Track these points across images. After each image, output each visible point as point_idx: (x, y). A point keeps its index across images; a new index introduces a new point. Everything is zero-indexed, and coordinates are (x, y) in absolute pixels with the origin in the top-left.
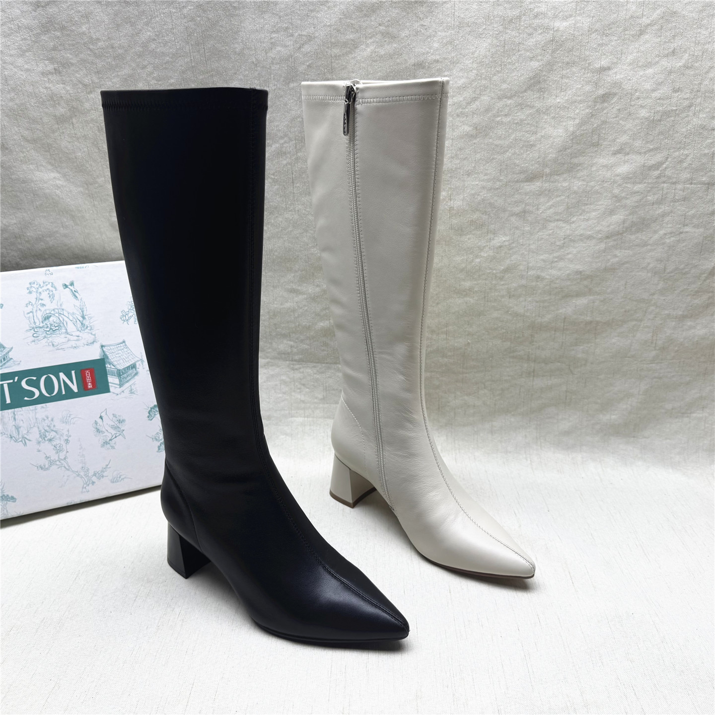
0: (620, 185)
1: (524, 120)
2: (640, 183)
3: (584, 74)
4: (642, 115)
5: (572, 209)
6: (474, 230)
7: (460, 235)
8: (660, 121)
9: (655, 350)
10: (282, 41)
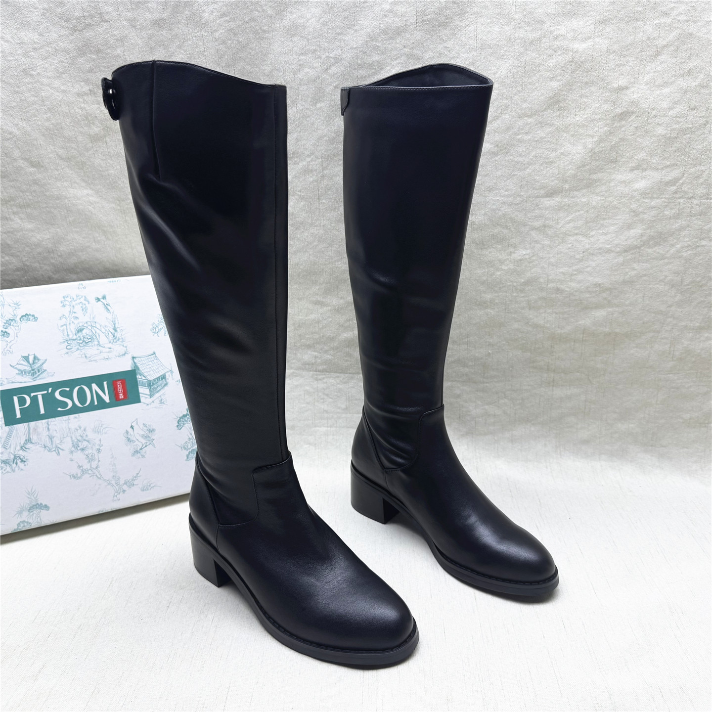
0: (637, 200)
1: (544, 138)
2: (657, 198)
3: (602, 93)
4: (660, 132)
5: (591, 224)
6: (494, 243)
7: (482, 249)
8: (676, 138)
9: (673, 360)
10: (310, 63)
